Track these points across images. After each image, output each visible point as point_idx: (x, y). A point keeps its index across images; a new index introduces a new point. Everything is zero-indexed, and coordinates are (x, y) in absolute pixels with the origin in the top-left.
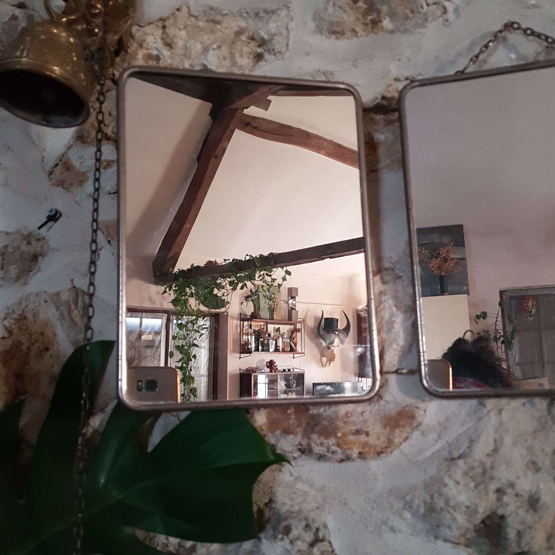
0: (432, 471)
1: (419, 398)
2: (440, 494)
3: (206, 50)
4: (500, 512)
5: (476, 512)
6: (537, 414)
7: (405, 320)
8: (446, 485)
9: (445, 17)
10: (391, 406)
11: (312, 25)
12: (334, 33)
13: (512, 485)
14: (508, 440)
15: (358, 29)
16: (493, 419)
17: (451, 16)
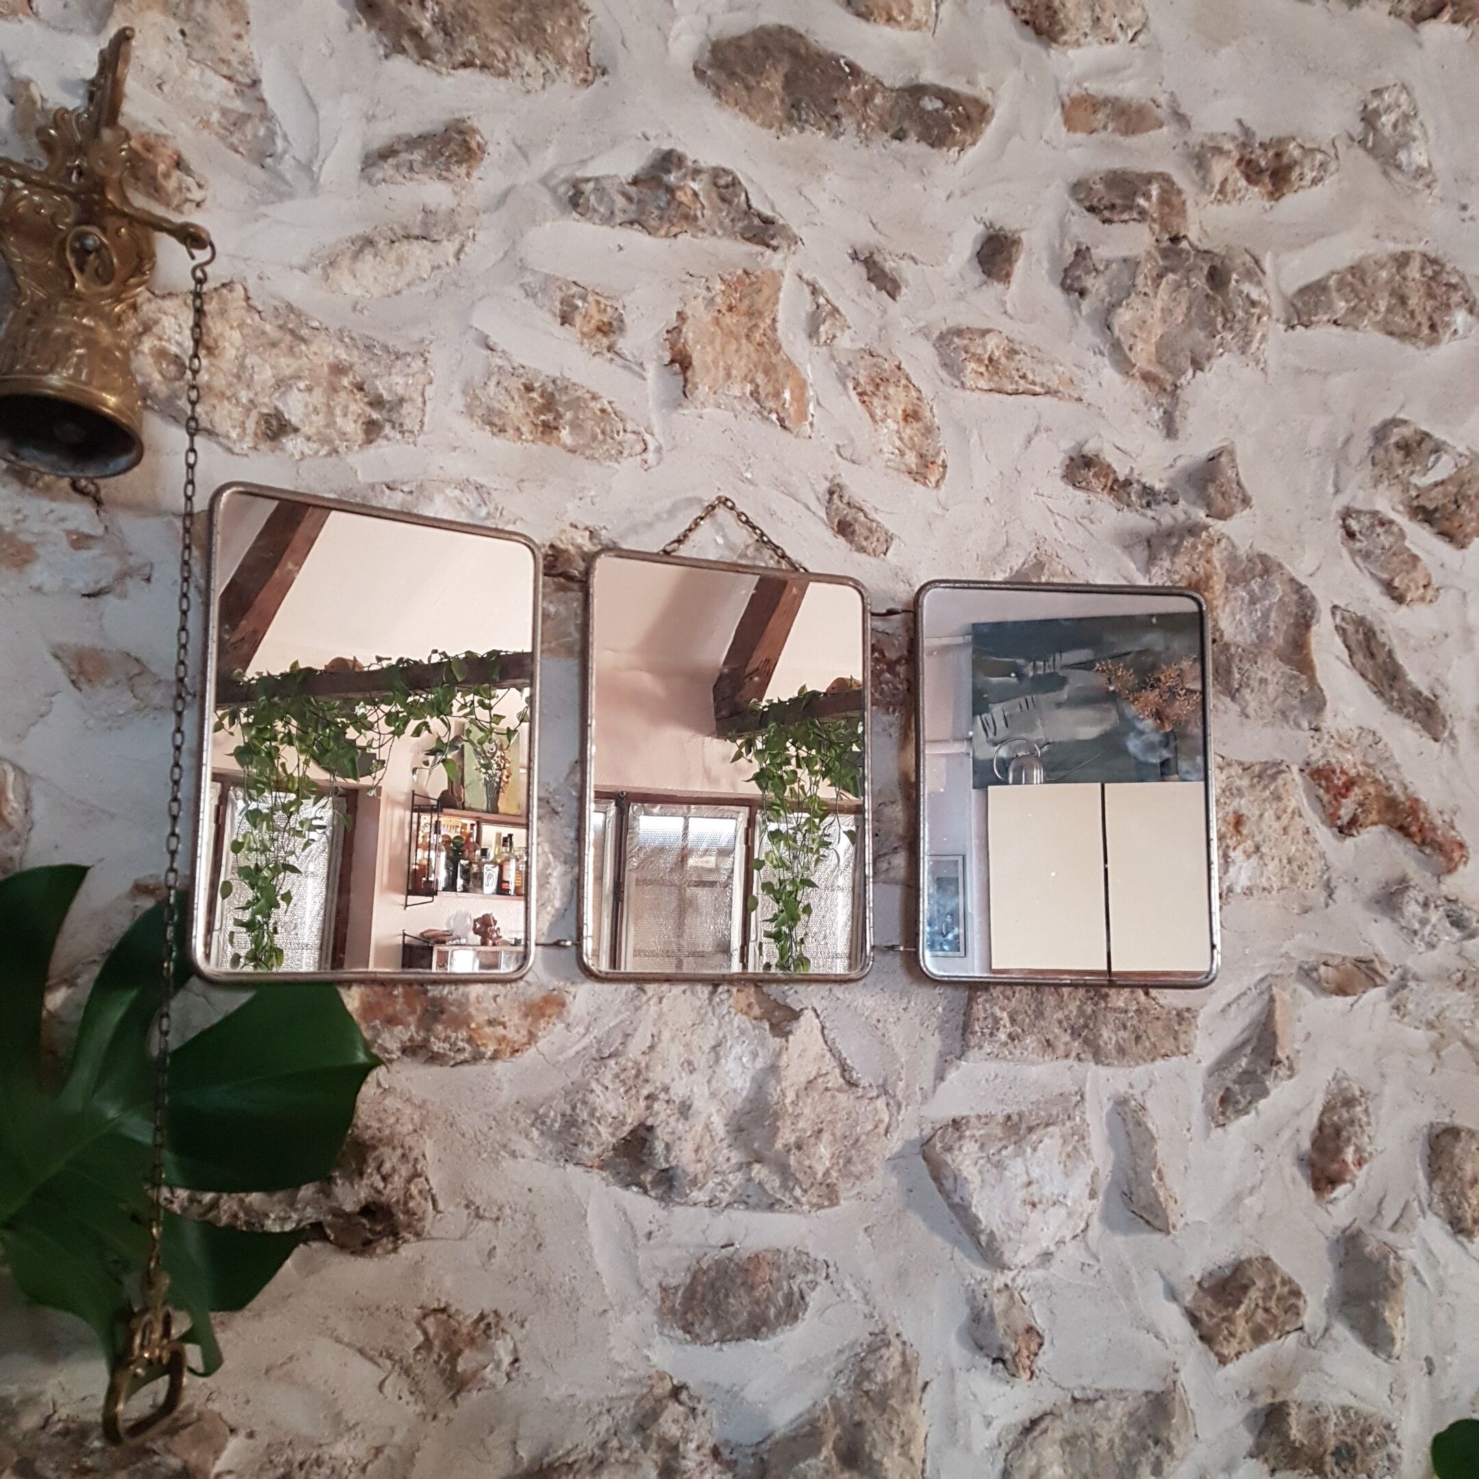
0: (576, 1075)
1: (568, 979)
2: (585, 1103)
4: (649, 1122)
5: (623, 1124)
6: (698, 1004)
7: (565, 874)
8: (592, 1091)
9: (645, 456)
10: (533, 989)
11: (459, 402)
12: (491, 424)
13: (666, 1089)
14: (666, 1035)
15: (524, 429)
16: (653, 1008)
17: (652, 456)
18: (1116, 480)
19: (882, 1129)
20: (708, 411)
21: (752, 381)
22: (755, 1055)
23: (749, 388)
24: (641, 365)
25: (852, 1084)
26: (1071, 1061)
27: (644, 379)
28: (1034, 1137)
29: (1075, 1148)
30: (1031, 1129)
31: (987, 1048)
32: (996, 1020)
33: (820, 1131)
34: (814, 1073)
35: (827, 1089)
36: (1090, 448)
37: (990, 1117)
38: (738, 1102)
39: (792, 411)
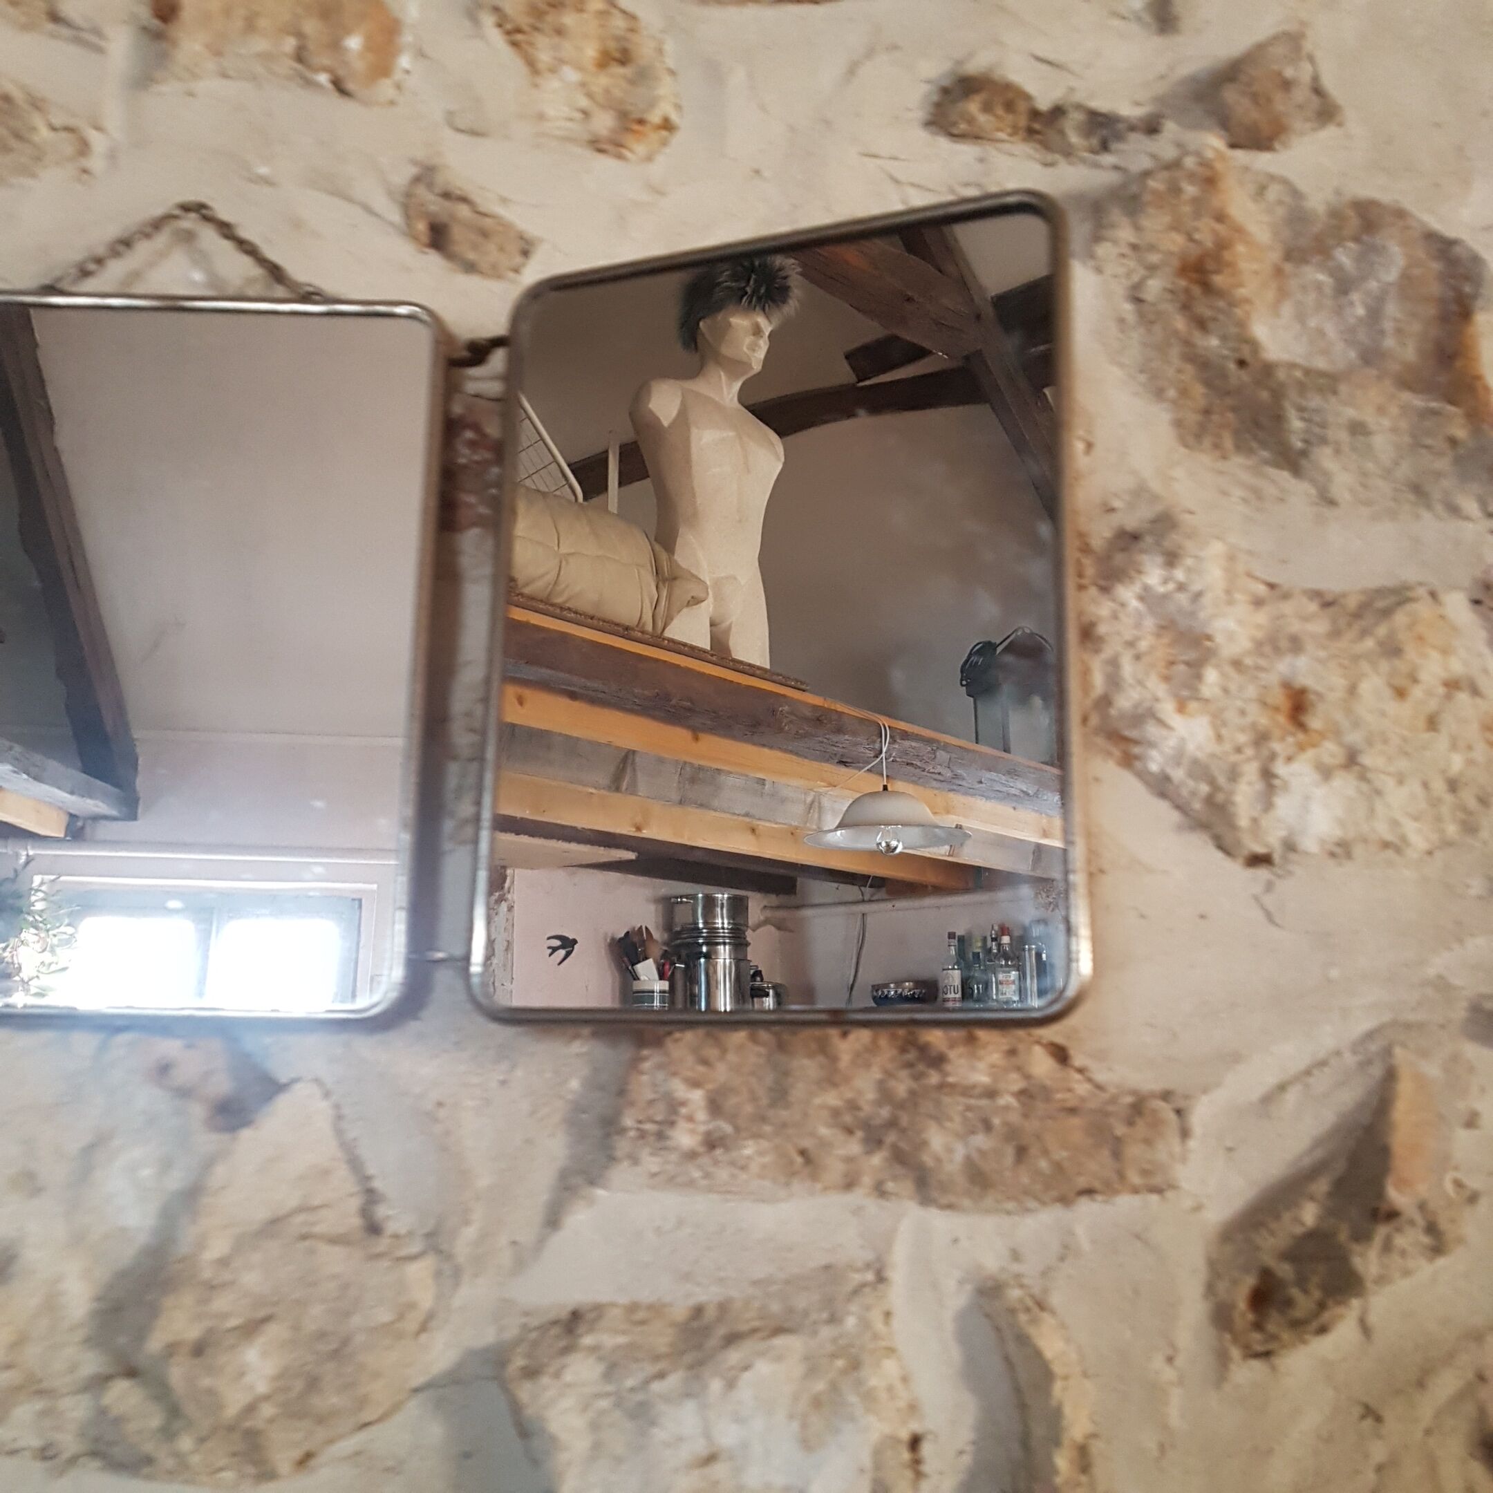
9: (83, 162)
18: (1035, 114)
19: (411, 1324)
20: (210, 85)
21: (299, 35)
22: (166, 1165)
23: (290, 44)
24: (97, 32)
25: (373, 1229)
26: (859, 1197)
27: (99, 50)
28: (734, 1356)
29: (834, 1387)
30: (732, 1339)
31: (651, 1163)
32: (674, 1106)
33: (267, 1319)
34: (293, 1203)
35: (304, 1237)
36: (975, 66)
37: (657, 1309)
38: (126, 1254)
39: (359, 65)
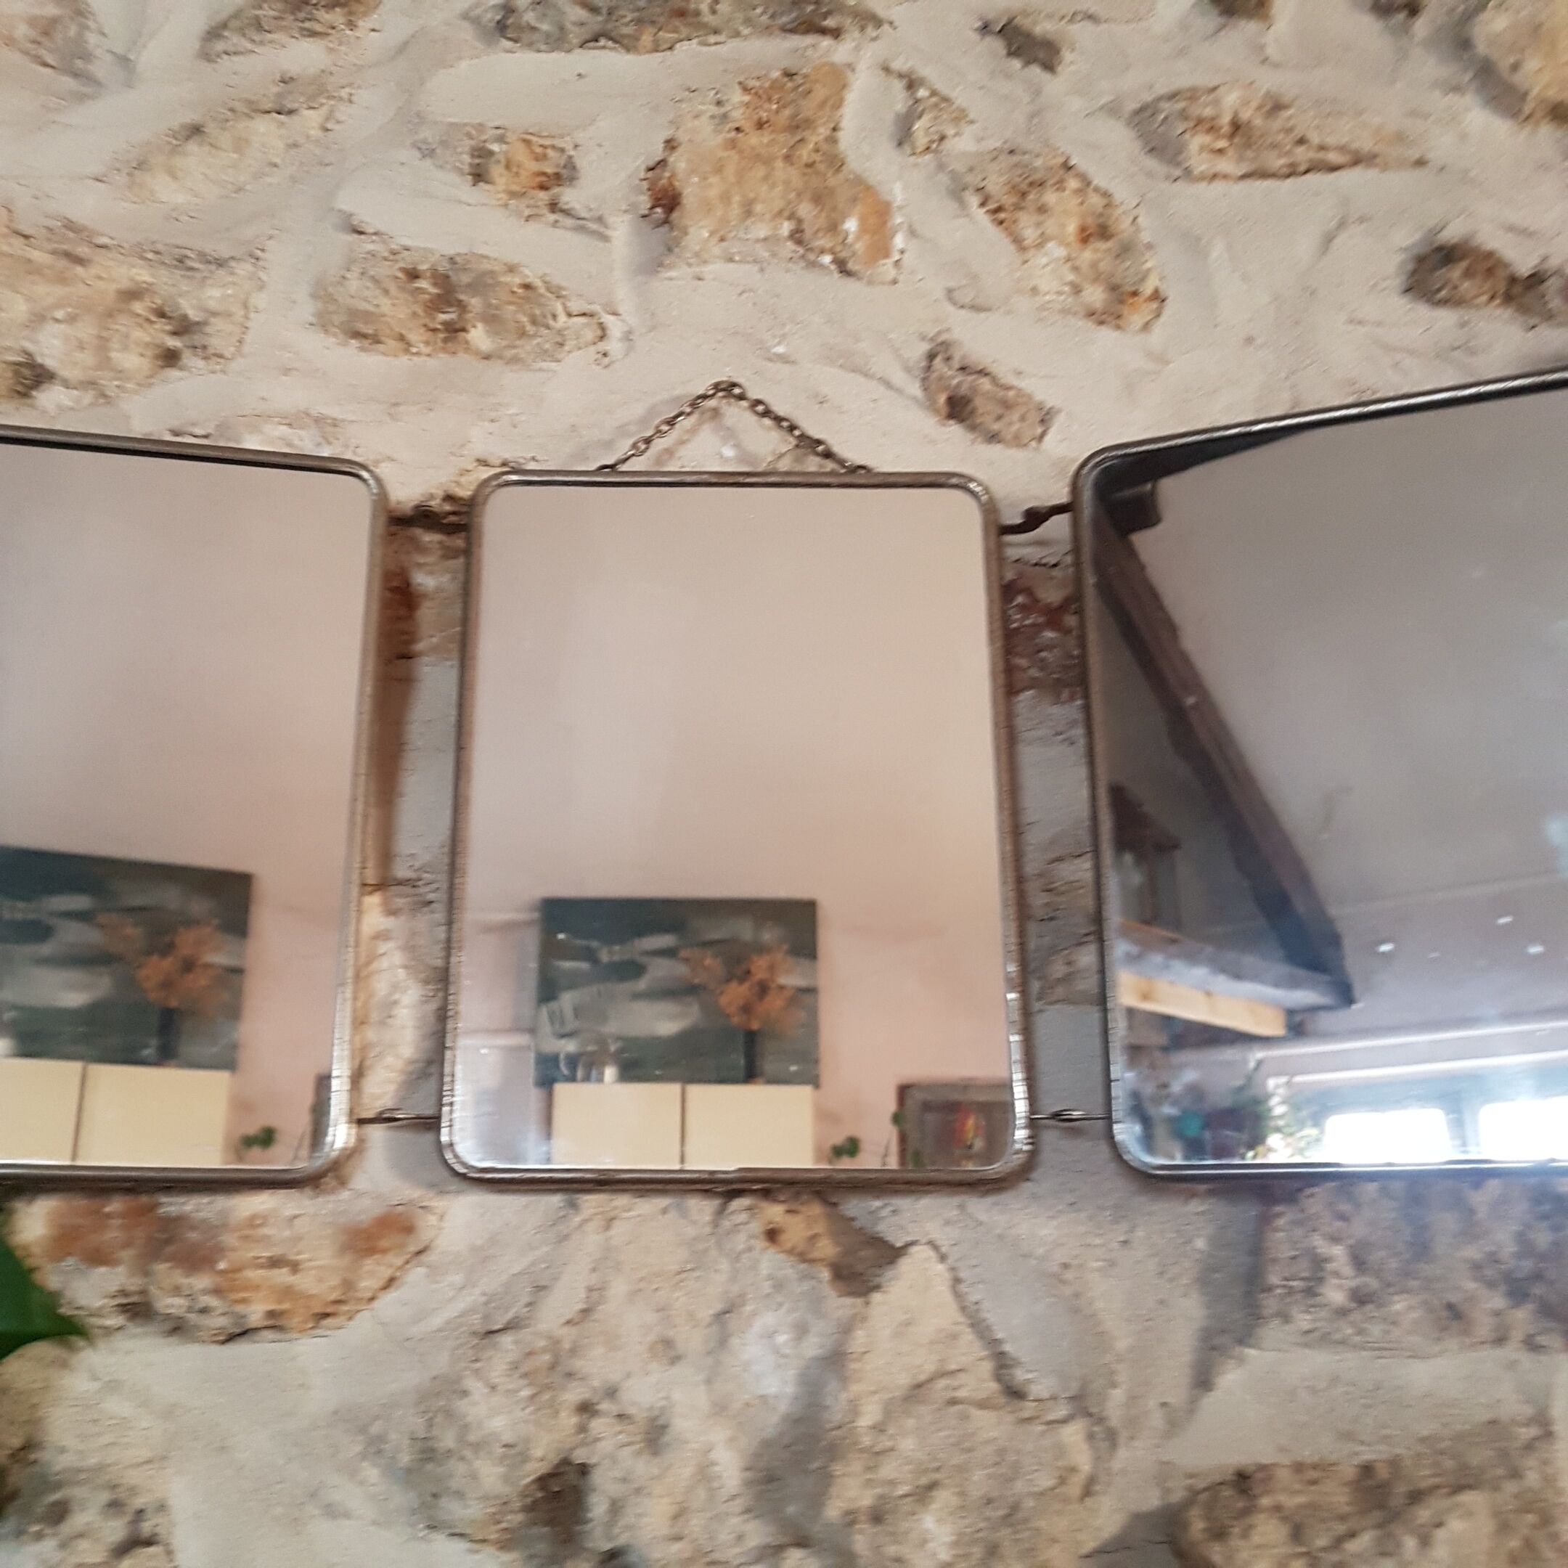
0: (441, 1362)
1: (432, 1186)
2: (449, 1414)
3: (39, 318)
4: (579, 1456)
5: (524, 1458)
6: (691, 1231)
7: (426, 1000)
8: (465, 1393)
9: (602, 346)
10: (366, 1202)
11: (307, 309)
12: (357, 335)
13: (611, 1392)
14: (619, 1288)
15: (412, 337)
16: (592, 1240)
17: (614, 345)
18: (1513, 280)
19: (1074, 1488)
20: (715, 268)
21: (791, 217)
22: (801, 1331)
23: (786, 227)
24: (600, 219)
25: (1015, 1393)
26: (1512, 1351)
27: (605, 239)
28: (1423, 1514)
29: (1529, 1545)
30: (1416, 1497)
31: (1303, 1321)
32: (1318, 1263)
33: (933, 1486)
34: (930, 1368)
35: (953, 1402)
36: (1451, 234)
37: (1323, 1467)
38: (770, 1423)
39: (859, 247)
